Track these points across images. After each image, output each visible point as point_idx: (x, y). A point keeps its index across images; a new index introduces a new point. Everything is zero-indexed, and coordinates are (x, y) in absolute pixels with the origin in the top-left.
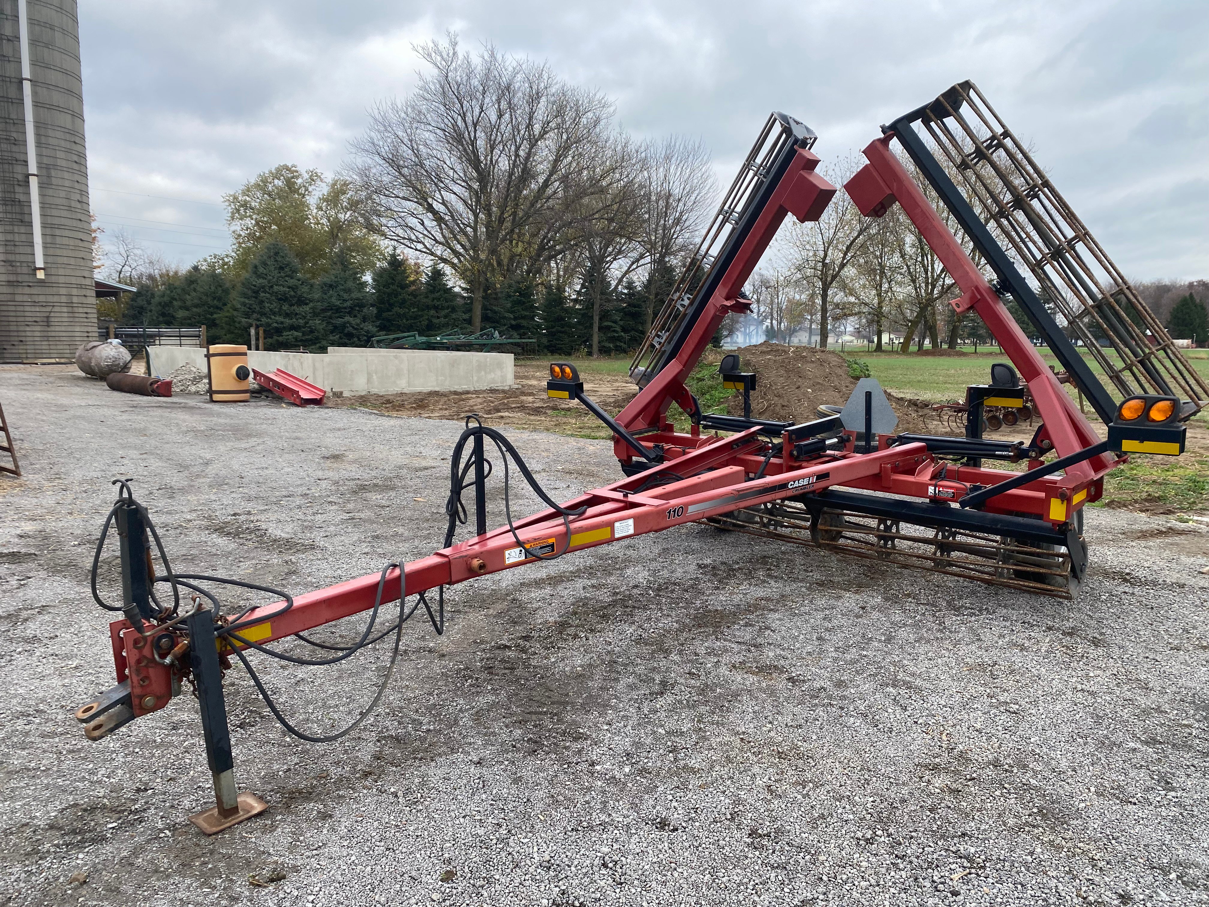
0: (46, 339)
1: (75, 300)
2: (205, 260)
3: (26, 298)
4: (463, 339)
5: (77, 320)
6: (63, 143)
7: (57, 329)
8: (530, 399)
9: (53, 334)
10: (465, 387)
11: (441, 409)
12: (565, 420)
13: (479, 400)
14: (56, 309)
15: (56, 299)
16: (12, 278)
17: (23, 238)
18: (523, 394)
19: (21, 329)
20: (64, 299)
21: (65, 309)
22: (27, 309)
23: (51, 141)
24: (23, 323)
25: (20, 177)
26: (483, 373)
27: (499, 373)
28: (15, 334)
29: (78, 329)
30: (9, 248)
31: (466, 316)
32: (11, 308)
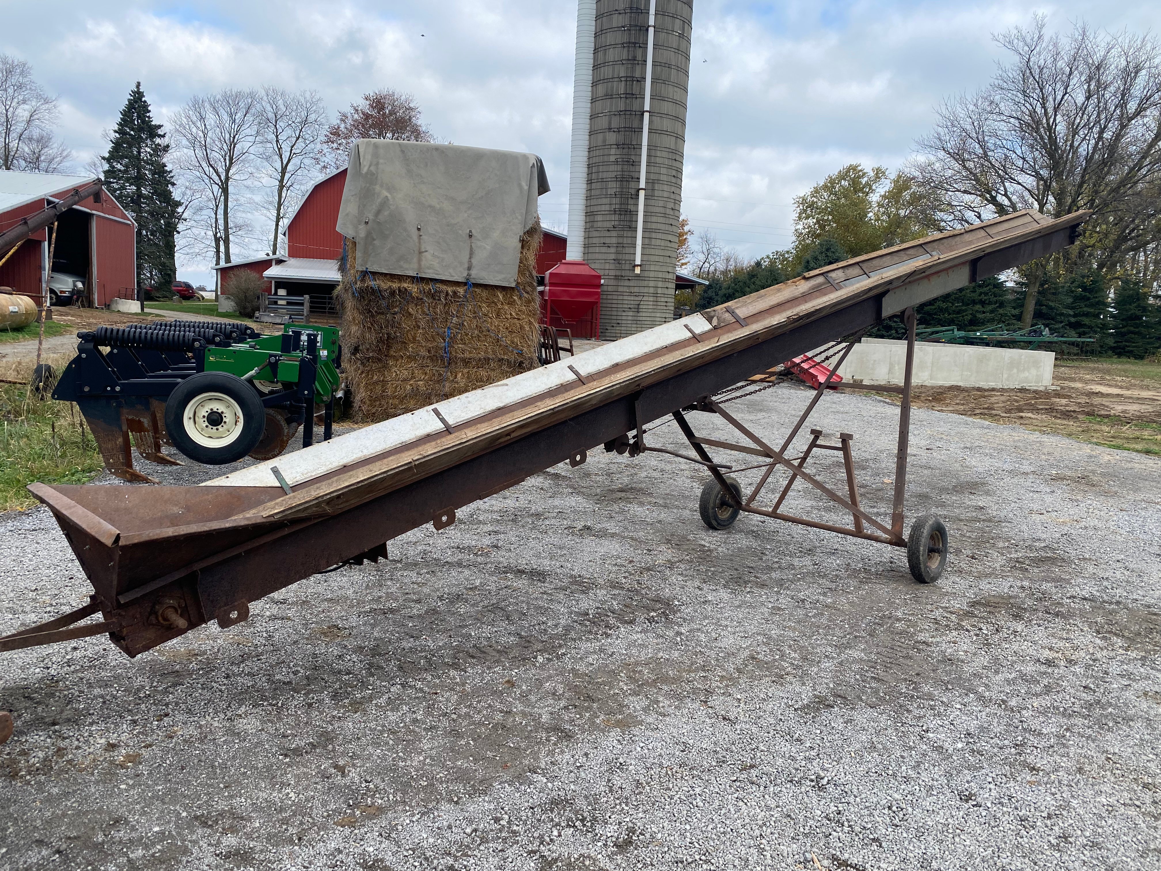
0: (635, 322)
1: (660, 291)
2: (768, 257)
3: (626, 289)
4: (1005, 335)
5: (659, 307)
6: (666, 161)
7: (644, 314)
8: (1064, 401)
9: (641, 319)
10: (992, 384)
11: (957, 404)
12: (1097, 427)
13: (1003, 398)
14: (645, 298)
15: (646, 290)
16: (618, 273)
17: (630, 240)
18: (1058, 395)
19: (620, 314)
20: (652, 290)
21: (651, 299)
22: (626, 298)
23: (658, 160)
24: (621, 309)
25: (633, 192)
26: (1015, 371)
27: (1034, 372)
28: (615, 317)
29: (658, 315)
30: (619, 249)
31: (1016, 312)
32: (615, 297)
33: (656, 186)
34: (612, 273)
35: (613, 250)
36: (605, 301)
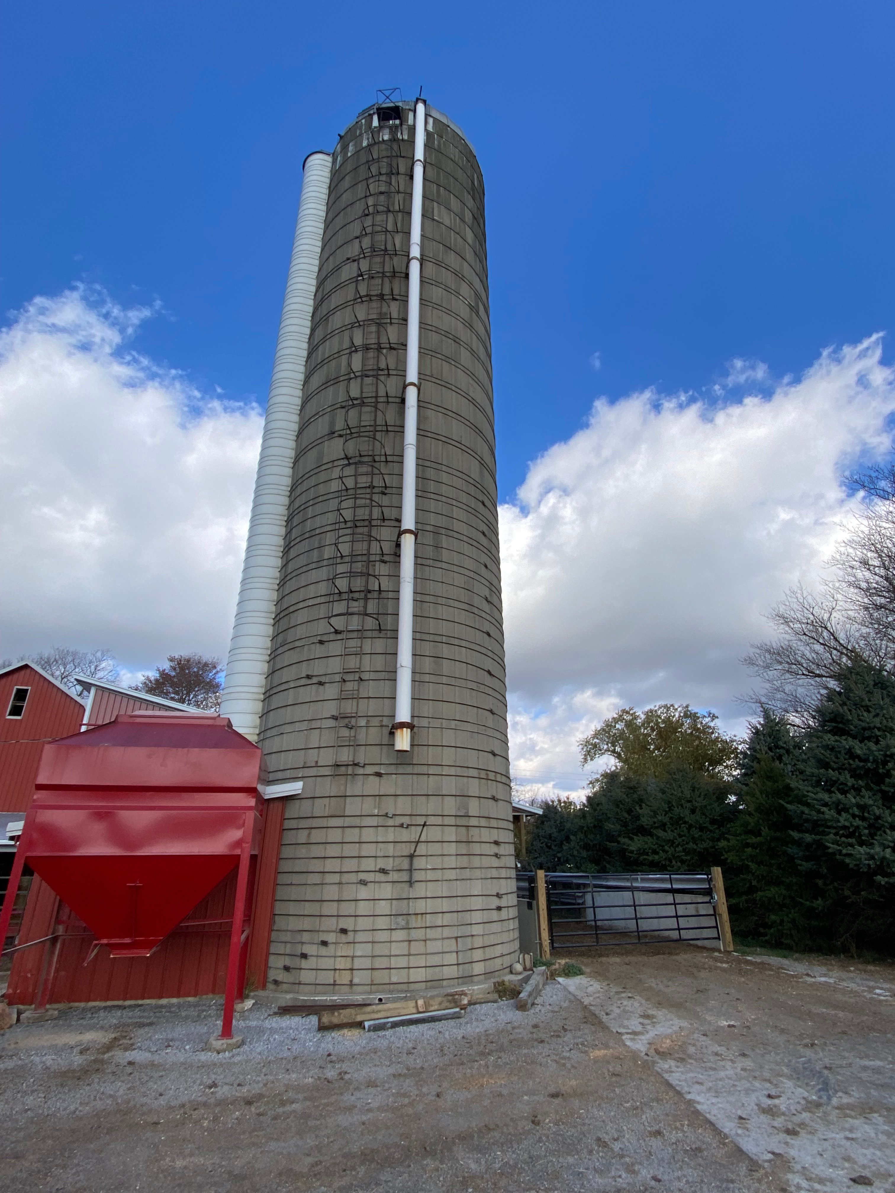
0: (401, 921)
1: (474, 808)
3: (368, 807)
5: (476, 861)
6: (464, 498)
7: (431, 890)
9: (420, 906)
14: (431, 834)
16: (345, 756)
17: (379, 662)
19: (349, 893)
20: (450, 806)
21: (451, 834)
22: (368, 835)
23: (445, 490)
24: (353, 878)
28: (333, 909)
30: (349, 686)
32: (334, 835)
33: (445, 542)
34: (327, 757)
35: (331, 691)
36: (302, 852)
